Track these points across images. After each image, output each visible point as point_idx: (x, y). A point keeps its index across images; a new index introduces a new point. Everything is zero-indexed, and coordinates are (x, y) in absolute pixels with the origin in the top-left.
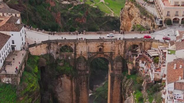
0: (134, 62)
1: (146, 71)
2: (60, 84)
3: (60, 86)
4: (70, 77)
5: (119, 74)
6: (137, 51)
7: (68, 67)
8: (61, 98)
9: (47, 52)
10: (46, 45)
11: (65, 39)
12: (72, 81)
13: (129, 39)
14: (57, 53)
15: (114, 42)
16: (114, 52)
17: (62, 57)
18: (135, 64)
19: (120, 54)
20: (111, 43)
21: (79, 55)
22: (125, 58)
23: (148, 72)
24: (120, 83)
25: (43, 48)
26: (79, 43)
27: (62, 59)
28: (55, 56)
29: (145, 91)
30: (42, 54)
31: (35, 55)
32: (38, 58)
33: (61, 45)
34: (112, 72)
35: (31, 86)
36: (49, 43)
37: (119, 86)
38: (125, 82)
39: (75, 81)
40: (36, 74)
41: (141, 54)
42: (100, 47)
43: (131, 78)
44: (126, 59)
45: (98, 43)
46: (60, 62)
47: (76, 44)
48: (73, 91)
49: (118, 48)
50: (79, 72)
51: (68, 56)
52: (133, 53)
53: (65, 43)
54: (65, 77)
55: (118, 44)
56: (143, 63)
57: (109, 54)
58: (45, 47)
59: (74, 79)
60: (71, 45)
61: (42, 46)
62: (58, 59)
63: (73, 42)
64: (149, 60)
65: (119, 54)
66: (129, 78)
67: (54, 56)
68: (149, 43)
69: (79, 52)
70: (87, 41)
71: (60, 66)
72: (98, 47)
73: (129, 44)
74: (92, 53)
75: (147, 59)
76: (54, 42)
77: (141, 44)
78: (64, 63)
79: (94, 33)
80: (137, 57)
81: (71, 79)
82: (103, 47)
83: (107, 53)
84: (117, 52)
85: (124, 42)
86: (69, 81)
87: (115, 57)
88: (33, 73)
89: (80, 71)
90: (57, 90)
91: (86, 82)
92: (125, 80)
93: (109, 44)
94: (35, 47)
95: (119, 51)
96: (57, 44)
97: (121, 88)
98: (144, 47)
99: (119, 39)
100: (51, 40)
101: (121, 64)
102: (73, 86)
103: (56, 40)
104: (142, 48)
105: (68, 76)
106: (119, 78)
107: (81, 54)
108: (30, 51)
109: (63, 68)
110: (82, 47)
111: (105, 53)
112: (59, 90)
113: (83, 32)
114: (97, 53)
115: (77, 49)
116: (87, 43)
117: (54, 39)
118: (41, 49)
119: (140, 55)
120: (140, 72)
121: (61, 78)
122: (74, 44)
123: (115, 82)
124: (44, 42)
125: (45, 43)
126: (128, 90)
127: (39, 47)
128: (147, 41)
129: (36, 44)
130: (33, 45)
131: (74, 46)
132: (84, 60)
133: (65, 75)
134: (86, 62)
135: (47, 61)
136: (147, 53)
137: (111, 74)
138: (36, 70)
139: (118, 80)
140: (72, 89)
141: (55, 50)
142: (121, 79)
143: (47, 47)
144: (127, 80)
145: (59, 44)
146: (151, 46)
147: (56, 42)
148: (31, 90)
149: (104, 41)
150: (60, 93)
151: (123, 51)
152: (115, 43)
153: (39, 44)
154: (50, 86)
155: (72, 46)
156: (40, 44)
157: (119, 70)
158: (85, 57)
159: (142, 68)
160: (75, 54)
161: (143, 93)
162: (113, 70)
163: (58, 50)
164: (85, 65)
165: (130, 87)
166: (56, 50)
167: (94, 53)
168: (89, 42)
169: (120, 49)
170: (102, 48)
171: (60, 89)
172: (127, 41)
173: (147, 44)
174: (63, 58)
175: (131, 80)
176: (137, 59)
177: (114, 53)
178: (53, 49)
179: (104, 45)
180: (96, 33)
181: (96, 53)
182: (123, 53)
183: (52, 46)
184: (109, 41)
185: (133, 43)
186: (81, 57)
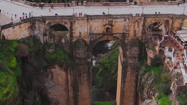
0: (157, 48)
1: (176, 65)
2: (50, 77)
3: (51, 79)
4: (64, 67)
5: (135, 62)
6: (160, 28)
7: (61, 55)
8: (52, 94)
9: (30, 35)
10: (28, 25)
11: (56, 14)
12: (67, 73)
13: (150, 15)
14: (45, 35)
15: (129, 19)
16: (127, 33)
17: (52, 40)
18: (157, 52)
19: (137, 36)
20: (123, 20)
21: (76, 37)
22: (143, 41)
23: (178, 66)
24: (134, 75)
25: (23, 29)
26: (76, 21)
27: (53, 43)
28: (42, 39)
29: (174, 97)
30: (23, 37)
31: (13, 39)
32: (16, 45)
33: (50, 23)
34: (124, 60)
35: (5, 92)
36: (32, 21)
37: (134, 78)
38: (143, 75)
39: (72, 73)
40: (13, 69)
41: (167, 36)
42: (107, 26)
43: (152, 72)
44: (145, 43)
45: (105, 21)
46: (49, 48)
47: (73, 22)
48: (69, 85)
49: (134, 28)
50: (77, 61)
51: (61, 38)
52: (155, 33)
53: (57, 21)
54: (56, 68)
55: (134, 23)
56: (170, 50)
57: (121, 35)
58: (27, 27)
59: (70, 70)
60: (66, 23)
61: (21, 25)
62: (46, 43)
63: (68, 19)
64: (178, 47)
65: (135, 35)
66: (149, 71)
67: (40, 39)
68: (180, 21)
69: (76, 34)
70: (89, 18)
71: (49, 53)
72: (105, 25)
73: (149, 21)
74: (96, 34)
75: (176, 44)
76: (39, 20)
77: (167, 22)
78: (55, 49)
79: (98, 5)
80: (162, 41)
81: (66, 70)
82: (112, 26)
83: (118, 35)
84: (132, 33)
85: (143, 19)
86: (63, 73)
87: (129, 40)
88: (9, 69)
89: (79, 59)
90: (47, 85)
91: (87, 74)
92: (143, 72)
93: (121, 22)
94: (12, 28)
95: (135, 31)
96: (45, 22)
97: (136, 81)
98: (172, 26)
99: (135, 15)
100: (34, 17)
101: (138, 49)
102: (69, 79)
103: (43, 17)
104: (169, 28)
105: (61, 66)
106: (134, 69)
107: (80, 36)
108: (4, 35)
109: (53, 57)
110: (82, 26)
111: (114, 34)
112: (49, 84)
113: (82, 2)
114: (104, 34)
115: (73, 29)
116: (88, 20)
117: (39, 16)
118: (22, 30)
119: (165, 38)
120: (167, 66)
121: (52, 69)
122: (69, 22)
123: (128, 73)
124: (24, 21)
125: (27, 22)
126: (148, 90)
127: (17, 28)
128: (176, 18)
129: (13, 24)
130: (8, 26)
131: (69, 25)
132: (84, 45)
133: (57, 66)
134: (86, 47)
135: (30, 47)
136: (176, 35)
137: (122, 63)
138: (14, 63)
139: (132, 70)
140: (68, 83)
141: (42, 30)
142: (136, 69)
143: (29, 27)
144: (145, 72)
145: (47, 22)
146: (181, 24)
147: (43, 19)
148: (5, 98)
149: (114, 18)
150: (51, 88)
151: (141, 31)
152: (130, 21)
153: (17, 24)
154: (35, 84)
155: (66, 25)
156: (19, 24)
157: (135, 58)
158: (86, 40)
159: (169, 58)
160: (71, 36)
161: (171, 99)
162: (125, 57)
163: (46, 30)
164: (86, 51)
165: (150, 86)
166: (44, 31)
167: (98, 34)
168: (92, 19)
169: (136, 29)
170: (110, 27)
171: (50, 82)
172: (147, 18)
173: (177, 22)
174: (54, 40)
175: (152, 75)
176: (161, 44)
177: (127, 35)
178: (39, 30)
179: (113, 24)
180: (101, 5)
181: (102, 34)
182: (140, 35)
183: (37, 25)
184: (121, 18)
185: (155, 20)
186: (80, 41)
